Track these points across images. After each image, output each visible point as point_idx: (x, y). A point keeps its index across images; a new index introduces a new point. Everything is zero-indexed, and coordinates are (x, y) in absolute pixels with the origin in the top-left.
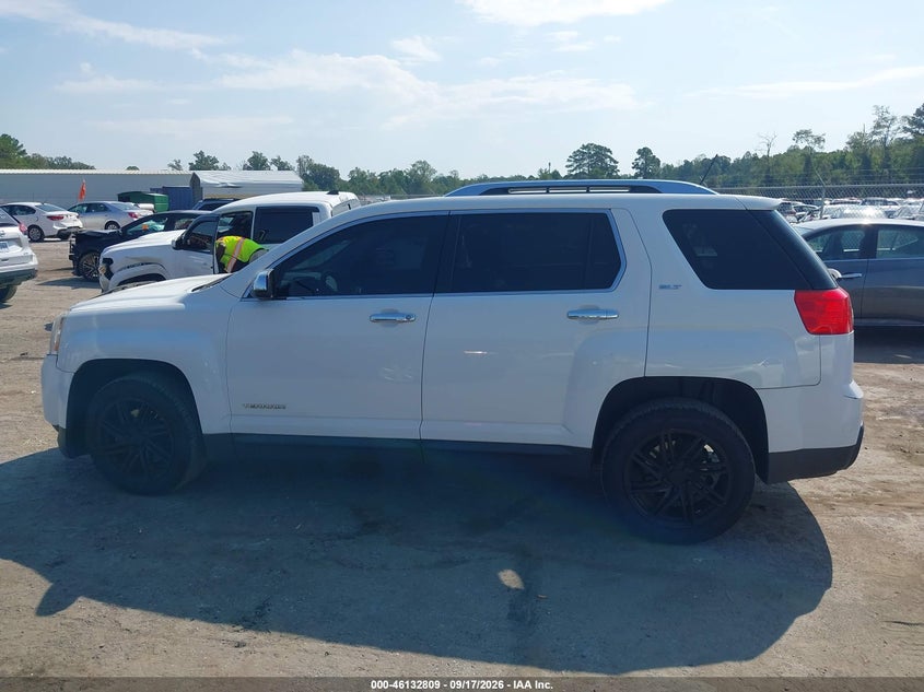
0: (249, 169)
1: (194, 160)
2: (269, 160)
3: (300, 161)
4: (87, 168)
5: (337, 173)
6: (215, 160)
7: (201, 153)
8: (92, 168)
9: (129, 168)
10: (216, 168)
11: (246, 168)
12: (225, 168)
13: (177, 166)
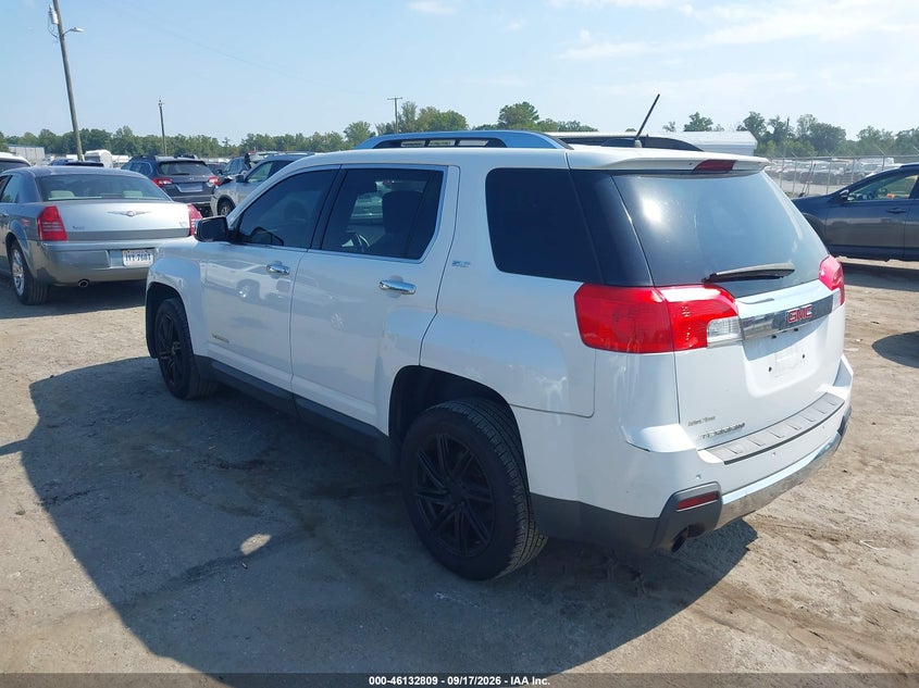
0: (743, 129)
1: (688, 121)
2: (767, 121)
3: (801, 122)
4: (592, 130)
5: (843, 133)
6: (709, 122)
7: (697, 115)
8: (596, 130)
9: (628, 130)
10: (710, 129)
11: (740, 129)
12: (719, 129)
13: (671, 129)
